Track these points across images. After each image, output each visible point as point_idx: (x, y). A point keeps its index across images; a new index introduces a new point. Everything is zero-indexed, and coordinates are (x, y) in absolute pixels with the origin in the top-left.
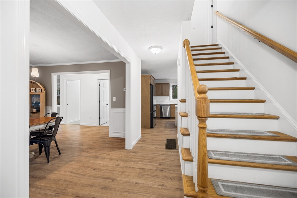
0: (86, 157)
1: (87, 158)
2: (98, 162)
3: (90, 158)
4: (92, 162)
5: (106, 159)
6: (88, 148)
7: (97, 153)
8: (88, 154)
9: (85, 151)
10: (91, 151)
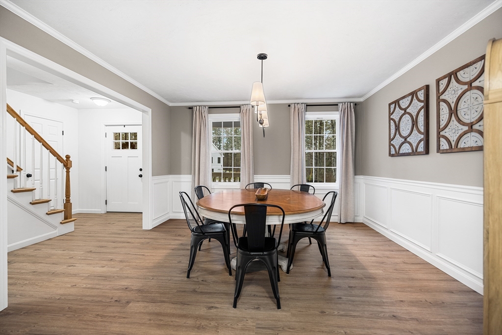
0: (127, 277)
1: (126, 275)
2: (104, 269)
3: (119, 275)
4: (114, 269)
5: (87, 275)
6: (128, 302)
7: (101, 287)
8: (125, 284)
9: (132, 290)
10: (118, 294)
